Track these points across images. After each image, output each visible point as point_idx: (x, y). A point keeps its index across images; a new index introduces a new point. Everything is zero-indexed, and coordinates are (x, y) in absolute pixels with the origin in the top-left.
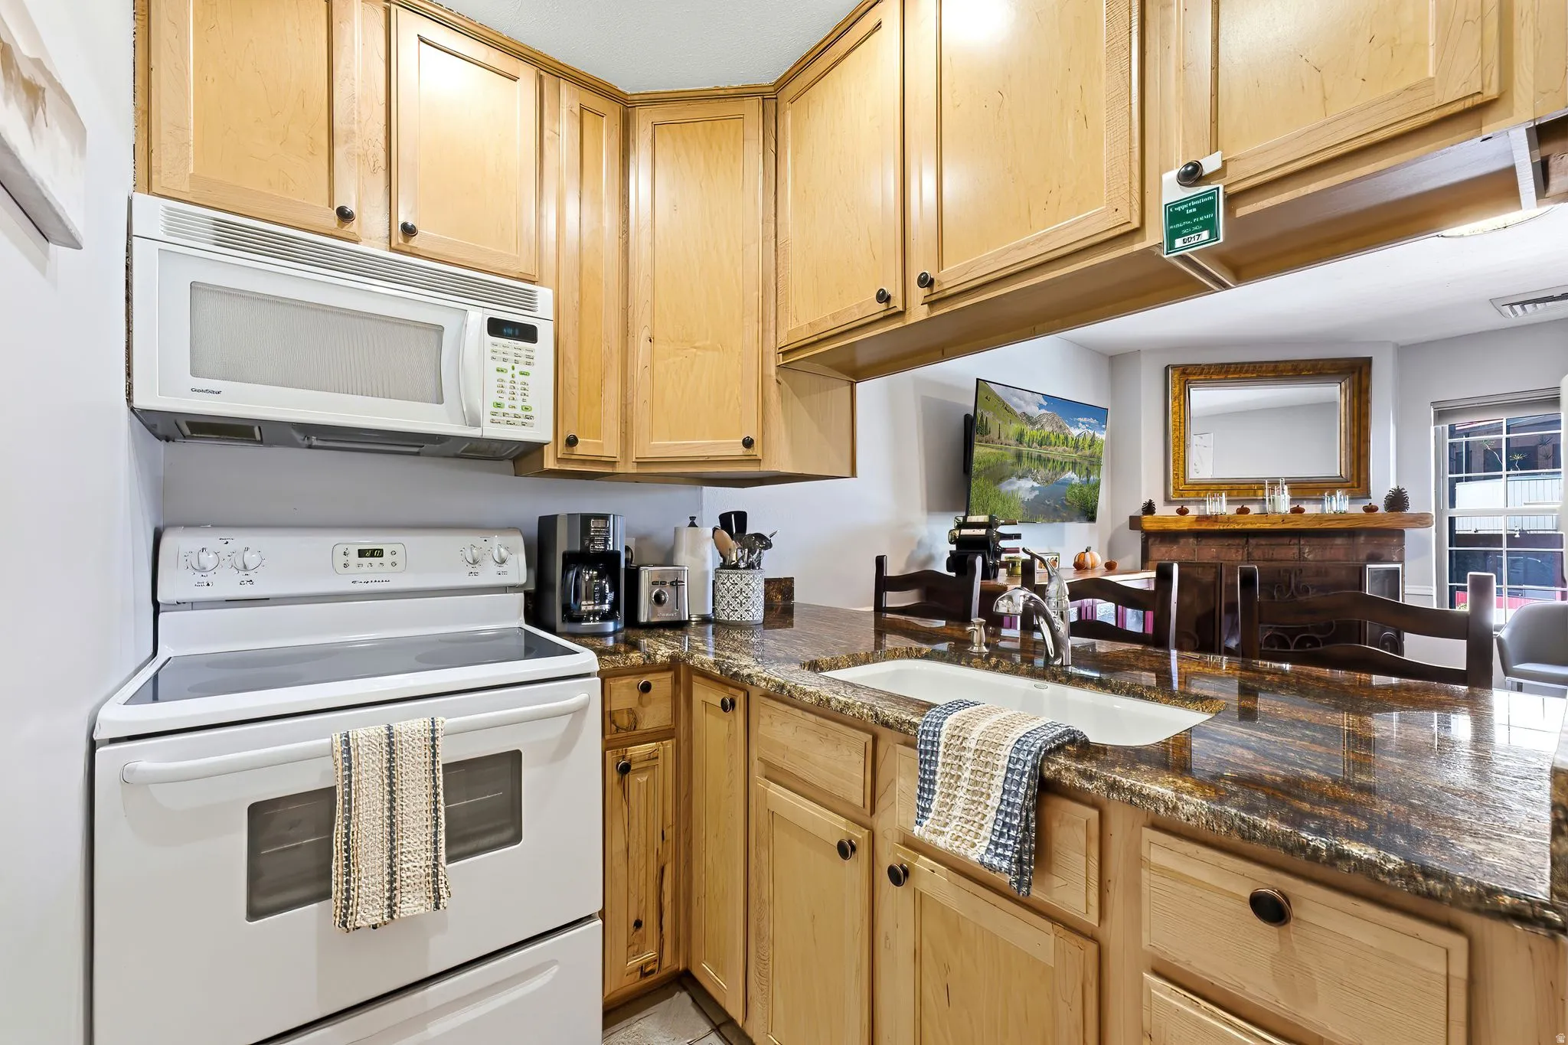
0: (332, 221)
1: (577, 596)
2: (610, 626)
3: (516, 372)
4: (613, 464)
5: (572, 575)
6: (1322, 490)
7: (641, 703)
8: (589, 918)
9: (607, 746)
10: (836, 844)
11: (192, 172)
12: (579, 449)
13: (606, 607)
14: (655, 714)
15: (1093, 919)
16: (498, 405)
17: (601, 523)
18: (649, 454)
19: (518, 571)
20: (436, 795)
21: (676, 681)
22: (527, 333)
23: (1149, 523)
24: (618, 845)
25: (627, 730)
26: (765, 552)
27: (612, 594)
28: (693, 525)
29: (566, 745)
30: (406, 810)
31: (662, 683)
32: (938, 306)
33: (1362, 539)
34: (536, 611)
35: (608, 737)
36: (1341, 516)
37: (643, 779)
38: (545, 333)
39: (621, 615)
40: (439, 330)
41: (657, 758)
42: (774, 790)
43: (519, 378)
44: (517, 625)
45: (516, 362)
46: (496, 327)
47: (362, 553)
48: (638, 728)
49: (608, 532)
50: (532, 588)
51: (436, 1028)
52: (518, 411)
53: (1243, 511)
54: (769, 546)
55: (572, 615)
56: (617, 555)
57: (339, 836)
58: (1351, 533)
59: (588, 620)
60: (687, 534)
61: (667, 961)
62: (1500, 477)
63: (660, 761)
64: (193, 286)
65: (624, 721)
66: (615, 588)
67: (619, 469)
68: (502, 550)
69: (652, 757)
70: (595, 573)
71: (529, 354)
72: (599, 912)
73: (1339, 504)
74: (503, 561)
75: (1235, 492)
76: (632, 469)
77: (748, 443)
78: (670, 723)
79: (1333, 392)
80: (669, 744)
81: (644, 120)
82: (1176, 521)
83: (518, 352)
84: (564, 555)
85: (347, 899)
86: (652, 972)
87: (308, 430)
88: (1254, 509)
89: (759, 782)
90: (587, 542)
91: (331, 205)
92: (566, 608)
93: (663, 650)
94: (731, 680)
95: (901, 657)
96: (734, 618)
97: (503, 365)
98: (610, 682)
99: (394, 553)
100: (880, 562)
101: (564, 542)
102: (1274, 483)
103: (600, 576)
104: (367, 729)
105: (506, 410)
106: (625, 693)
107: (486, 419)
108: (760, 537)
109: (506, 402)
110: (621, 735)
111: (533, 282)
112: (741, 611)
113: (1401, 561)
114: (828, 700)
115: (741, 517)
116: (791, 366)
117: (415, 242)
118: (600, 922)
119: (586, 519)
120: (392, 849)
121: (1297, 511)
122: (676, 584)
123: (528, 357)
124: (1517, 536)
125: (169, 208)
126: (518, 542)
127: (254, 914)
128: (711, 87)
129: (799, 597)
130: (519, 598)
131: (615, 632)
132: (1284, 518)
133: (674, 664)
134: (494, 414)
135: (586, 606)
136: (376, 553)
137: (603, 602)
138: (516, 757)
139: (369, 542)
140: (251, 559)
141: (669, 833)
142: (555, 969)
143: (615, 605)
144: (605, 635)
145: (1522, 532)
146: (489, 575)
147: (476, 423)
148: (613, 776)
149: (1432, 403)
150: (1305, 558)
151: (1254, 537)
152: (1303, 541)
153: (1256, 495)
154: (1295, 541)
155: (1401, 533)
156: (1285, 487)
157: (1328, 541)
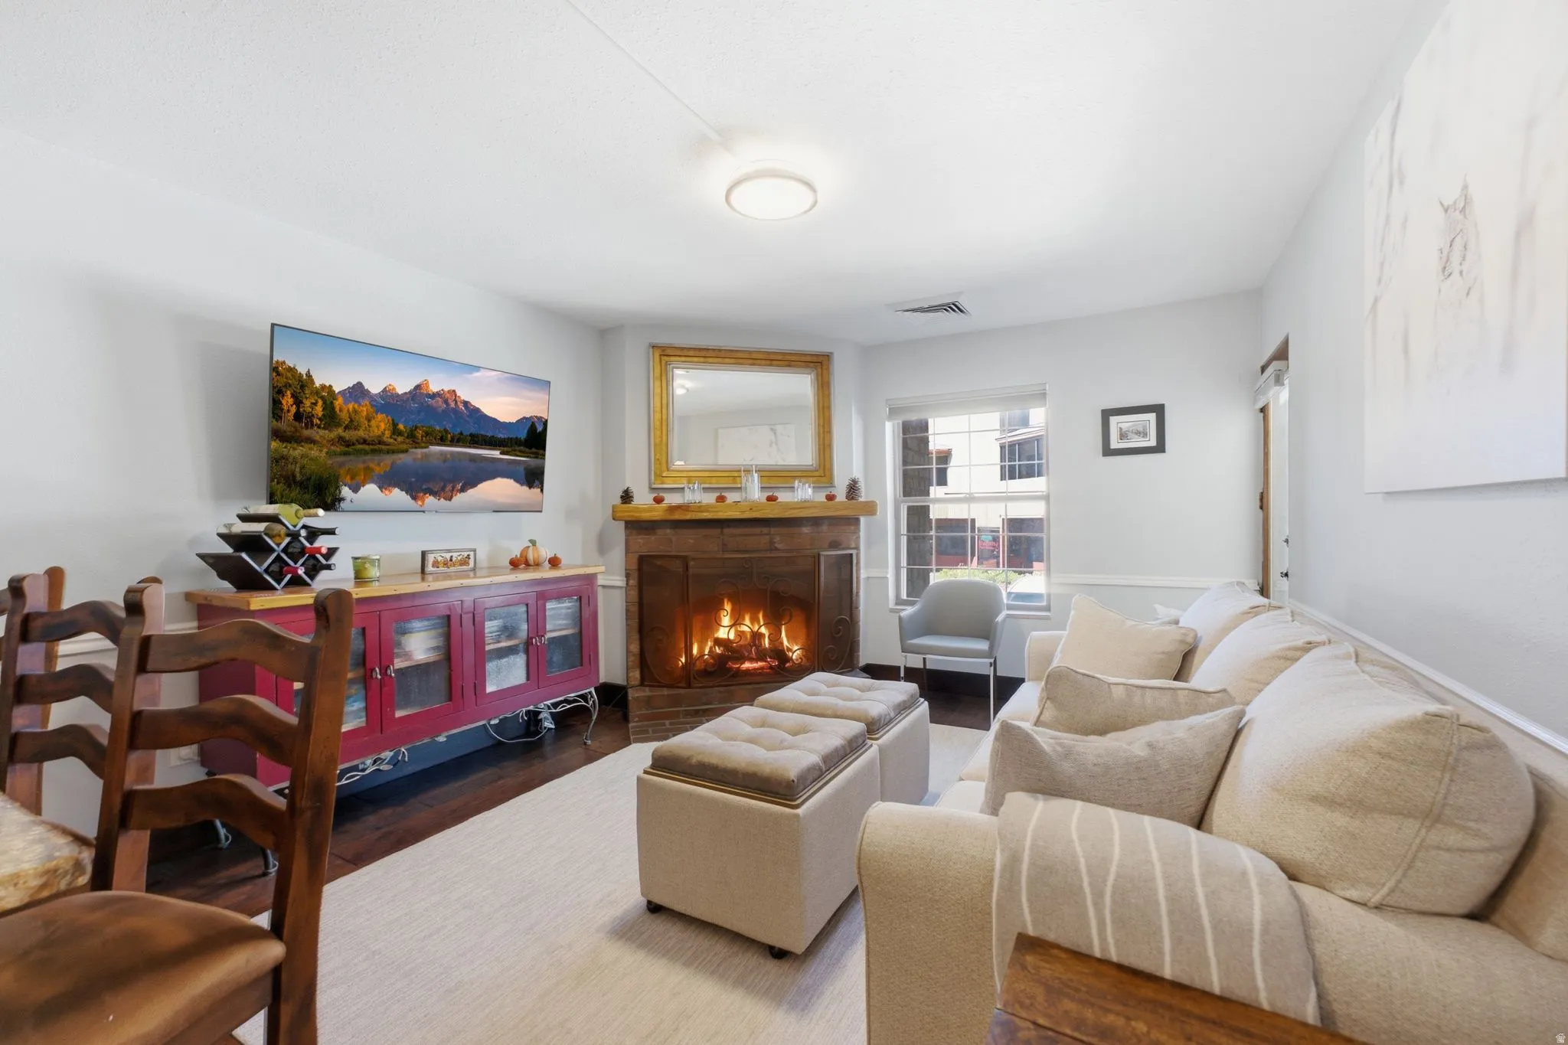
6: (793, 477)
23: (628, 512)
33: (825, 528)
36: (804, 504)
53: (720, 498)
58: (816, 521)
73: (804, 493)
75: (715, 480)
82: (649, 510)
88: (732, 496)
102: (748, 471)
113: (855, 547)
121: (770, 498)
132: (753, 505)
149: (887, 400)
150: (776, 548)
151: (729, 526)
152: (773, 530)
153: (736, 483)
154: (765, 530)
155: (857, 521)
156: (756, 475)
157: (794, 530)
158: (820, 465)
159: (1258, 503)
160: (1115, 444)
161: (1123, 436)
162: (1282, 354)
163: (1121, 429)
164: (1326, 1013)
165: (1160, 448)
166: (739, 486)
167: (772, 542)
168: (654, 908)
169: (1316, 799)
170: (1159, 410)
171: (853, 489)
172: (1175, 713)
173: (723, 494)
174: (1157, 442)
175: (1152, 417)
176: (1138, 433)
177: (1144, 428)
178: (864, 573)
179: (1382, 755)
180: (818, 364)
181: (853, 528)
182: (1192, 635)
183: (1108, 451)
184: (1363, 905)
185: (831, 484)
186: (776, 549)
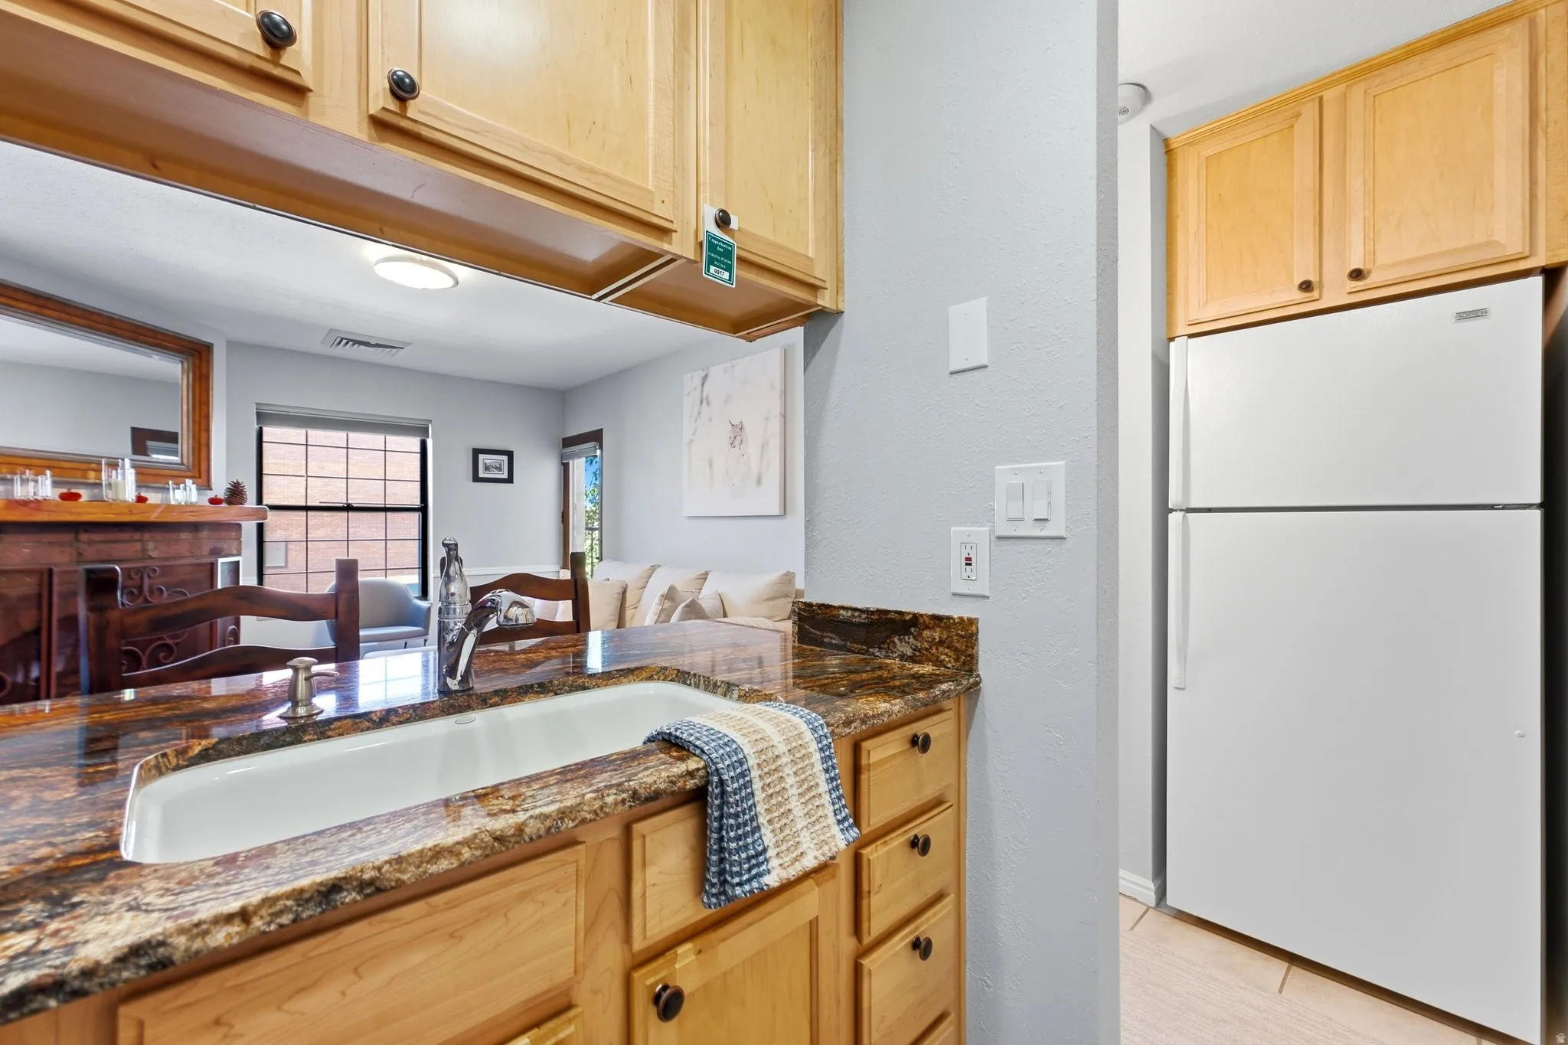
6: (166, 477)
33: (205, 533)
36: (189, 507)
53: (73, 496)
58: (195, 527)
75: (57, 473)
79: (175, 369)
113: (239, 554)
121: (143, 500)
132: (127, 509)
149: (257, 404)
150: (150, 556)
152: (147, 536)
153: (86, 478)
154: (137, 536)
157: (173, 536)
158: (194, 464)
160: (481, 473)
161: (487, 468)
162: (595, 437)
163: (485, 463)
165: (510, 480)
166: (94, 479)
167: (144, 550)
170: (510, 455)
171: (233, 492)
173: (75, 489)
174: (508, 476)
175: (505, 458)
176: (496, 468)
177: (500, 465)
180: (191, 351)
181: (233, 535)
183: (476, 477)
185: (210, 483)
186: (151, 558)
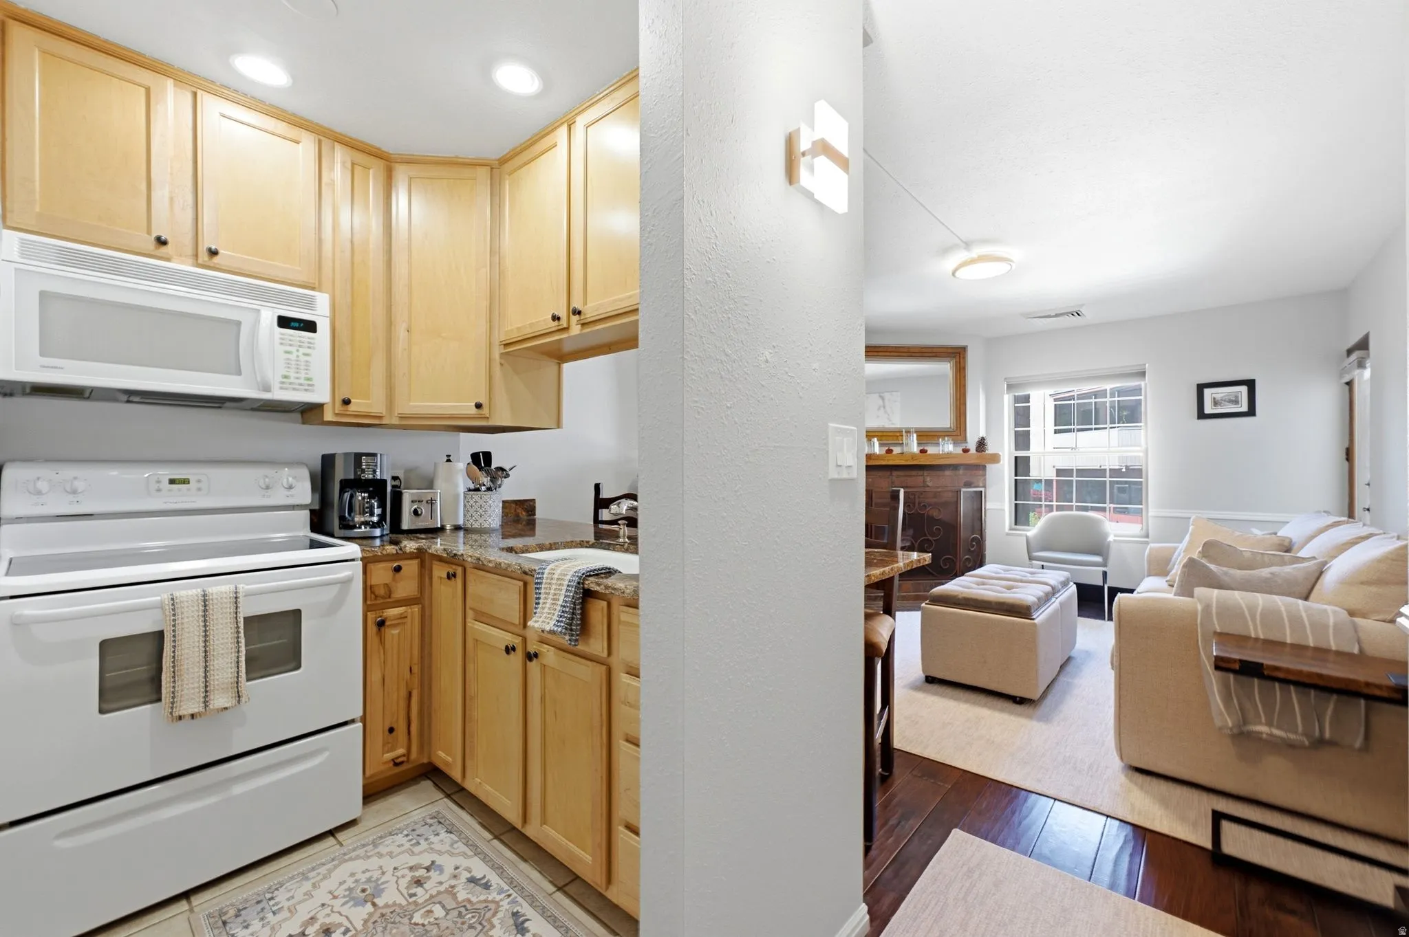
0: (151, 245)
1: (351, 510)
2: (378, 532)
3: (300, 354)
4: (380, 417)
5: (347, 496)
6: (939, 437)
7: (394, 580)
8: (353, 721)
9: (367, 608)
10: (504, 649)
11: (37, 209)
12: (352, 408)
13: (375, 519)
14: (406, 586)
15: (605, 654)
16: (286, 377)
17: (369, 459)
18: (407, 411)
19: (304, 493)
20: (238, 632)
21: (422, 565)
22: (310, 326)
24: (375, 676)
25: (383, 598)
26: (506, 480)
27: (380, 510)
28: (449, 461)
29: (336, 605)
30: (216, 642)
31: (411, 567)
32: (586, 326)
33: (961, 472)
34: (319, 522)
35: (369, 602)
36: (947, 456)
37: (395, 632)
38: (323, 326)
39: (387, 526)
40: (239, 324)
41: (407, 617)
42: (479, 626)
43: (303, 358)
44: (301, 534)
45: (300, 346)
46: (284, 322)
47: (172, 482)
48: (393, 595)
49: (376, 466)
50: (317, 507)
51: (238, 789)
52: (302, 381)
53: (889, 451)
54: (507, 476)
55: (346, 525)
56: (385, 482)
57: (168, 658)
58: (955, 467)
59: (360, 528)
60: (443, 467)
61: (414, 755)
62: (1106, 428)
63: (409, 620)
64: (43, 295)
65: (382, 592)
66: (382, 505)
67: (384, 422)
68: (290, 479)
69: (403, 617)
70: (366, 495)
71: (310, 341)
72: (361, 717)
73: (948, 448)
74: (290, 487)
75: (884, 438)
76: (395, 421)
77: (478, 406)
78: (416, 593)
79: (945, 368)
80: (416, 609)
81: (402, 175)
83: (301, 339)
84: (341, 481)
85: (173, 698)
86: (402, 763)
87: (129, 393)
88: (896, 450)
89: (471, 623)
90: (359, 473)
91: (149, 232)
92: (342, 518)
93: (410, 545)
94: (452, 559)
95: (576, 547)
96: (476, 525)
97: (289, 348)
98: (371, 566)
99: (199, 481)
100: (597, 487)
101: (341, 472)
102: (908, 432)
103: (370, 497)
104: (188, 592)
105: (292, 380)
106: (382, 573)
107: (275, 386)
108: (502, 469)
109: (292, 374)
110: (378, 602)
111: (313, 289)
112: (481, 520)
113: (984, 486)
114: (500, 564)
115: (488, 456)
116: (511, 353)
117: (216, 260)
118: (360, 725)
119: (358, 457)
120: (206, 666)
121: (923, 451)
122: (431, 502)
123: (310, 343)
124: (1124, 470)
125: (22, 239)
126: (305, 474)
127: (102, 711)
128: (453, 155)
129: (540, 514)
130: (307, 513)
131: (382, 536)
132: (913, 456)
133: (420, 554)
134: (282, 383)
135: (358, 519)
136: (185, 481)
137: (372, 514)
138: (297, 614)
139: (179, 473)
140: (80, 485)
141: (416, 669)
142: (326, 754)
143: (382, 517)
144: (375, 538)
145: (1127, 467)
146: (279, 498)
147: (267, 389)
148: (372, 629)
149: (1006, 379)
151: (896, 470)
152: (926, 473)
153: (899, 440)
154: (920, 473)
155: (984, 468)
156: (915, 435)
157: (940, 473)
158: (957, 427)
159: (1344, 456)
160: (1208, 409)
161: (1217, 403)
162: (1363, 345)
163: (1214, 399)
164: (1361, 650)
165: (1251, 413)
166: (901, 442)
167: (924, 481)
168: (930, 680)
169: (1362, 583)
170: (1251, 384)
171: (981, 445)
172: (1283, 563)
173: (891, 448)
174: (1249, 408)
175: (1244, 390)
176: (1231, 401)
177: (1237, 397)
178: (990, 505)
179: (1393, 560)
180: (957, 355)
181: (981, 472)
182: (1288, 540)
183: (1202, 415)
184: (1384, 621)
185: (965, 440)
186: (928, 486)
